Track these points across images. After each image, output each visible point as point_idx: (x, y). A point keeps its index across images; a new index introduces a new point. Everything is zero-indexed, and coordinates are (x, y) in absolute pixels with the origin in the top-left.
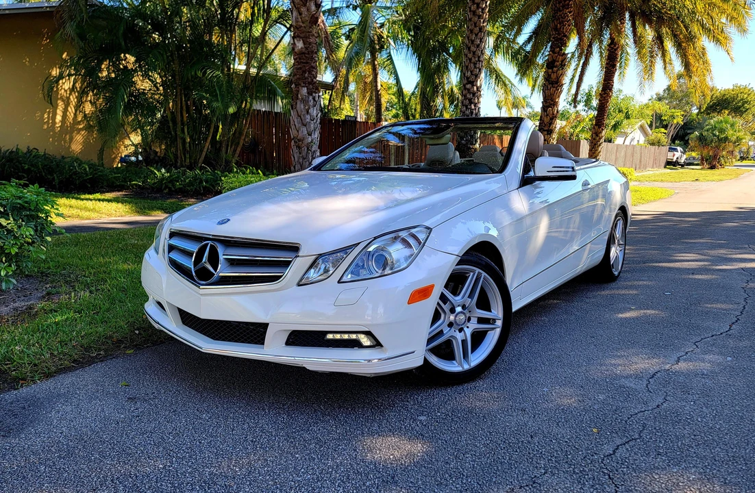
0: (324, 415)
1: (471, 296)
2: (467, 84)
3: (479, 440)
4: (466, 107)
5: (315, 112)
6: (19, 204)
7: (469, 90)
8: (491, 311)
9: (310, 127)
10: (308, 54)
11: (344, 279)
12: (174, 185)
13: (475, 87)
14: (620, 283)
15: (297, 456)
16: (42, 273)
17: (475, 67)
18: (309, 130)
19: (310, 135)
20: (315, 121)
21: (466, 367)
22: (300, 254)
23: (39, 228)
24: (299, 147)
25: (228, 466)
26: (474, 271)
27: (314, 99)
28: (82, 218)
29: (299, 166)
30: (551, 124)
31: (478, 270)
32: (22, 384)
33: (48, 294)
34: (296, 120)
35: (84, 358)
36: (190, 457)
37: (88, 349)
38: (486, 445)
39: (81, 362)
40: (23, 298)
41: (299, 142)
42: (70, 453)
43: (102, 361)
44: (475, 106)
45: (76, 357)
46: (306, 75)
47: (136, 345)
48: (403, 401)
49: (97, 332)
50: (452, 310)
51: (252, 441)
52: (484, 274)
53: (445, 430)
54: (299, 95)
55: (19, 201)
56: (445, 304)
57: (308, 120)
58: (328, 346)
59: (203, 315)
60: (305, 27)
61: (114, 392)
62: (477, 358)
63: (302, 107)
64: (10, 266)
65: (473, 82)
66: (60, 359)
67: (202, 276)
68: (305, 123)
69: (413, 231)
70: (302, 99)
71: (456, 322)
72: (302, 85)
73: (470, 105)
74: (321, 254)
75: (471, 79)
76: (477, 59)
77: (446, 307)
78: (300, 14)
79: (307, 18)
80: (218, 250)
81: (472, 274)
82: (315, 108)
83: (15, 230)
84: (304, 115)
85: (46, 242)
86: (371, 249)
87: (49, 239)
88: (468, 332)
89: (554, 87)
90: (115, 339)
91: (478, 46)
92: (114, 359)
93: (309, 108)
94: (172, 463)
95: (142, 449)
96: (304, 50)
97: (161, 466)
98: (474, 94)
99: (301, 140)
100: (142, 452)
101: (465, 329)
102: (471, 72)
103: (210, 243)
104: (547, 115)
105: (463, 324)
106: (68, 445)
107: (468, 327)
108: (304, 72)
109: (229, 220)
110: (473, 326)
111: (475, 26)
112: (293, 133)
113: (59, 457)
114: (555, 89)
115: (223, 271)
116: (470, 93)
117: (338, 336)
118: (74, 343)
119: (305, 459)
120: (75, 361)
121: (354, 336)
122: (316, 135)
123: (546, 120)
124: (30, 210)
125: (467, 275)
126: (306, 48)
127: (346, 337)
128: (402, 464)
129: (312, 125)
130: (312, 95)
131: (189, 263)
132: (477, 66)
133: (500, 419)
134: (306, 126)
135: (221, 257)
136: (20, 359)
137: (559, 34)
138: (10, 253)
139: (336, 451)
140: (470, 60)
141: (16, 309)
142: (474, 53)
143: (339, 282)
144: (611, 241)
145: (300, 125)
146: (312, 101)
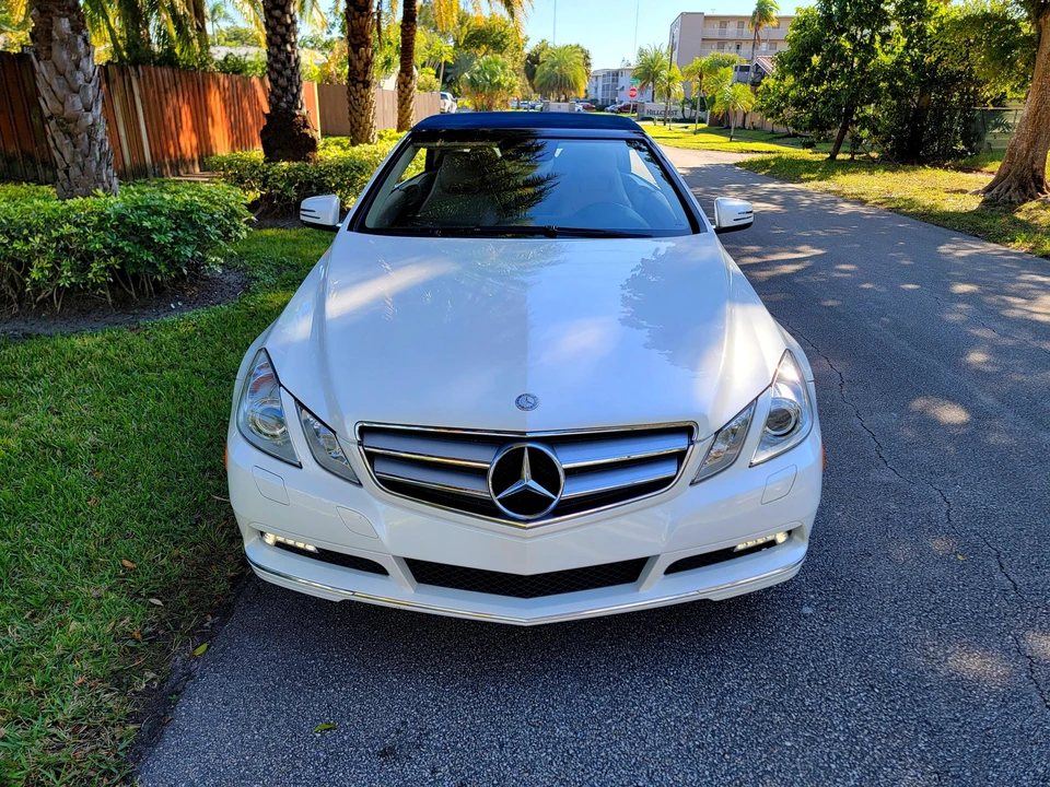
4: (278, 47)
7: (278, 19)
9: (86, 94)
18: (86, 101)
24: (69, 134)
27: (86, 40)
29: (77, 170)
30: (366, 72)
41: (68, 125)
44: (291, 47)
54: (54, 33)
57: (81, 82)
63: (65, 56)
65: (284, 6)
68: (75, 87)
70: (62, 40)
72: (58, 12)
73: (285, 46)
80: (551, 455)
82: (91, 59)
89: (363, 16)
93: (79, 59)
98: (288, 27)
99: (76, 120)
104: (360, 59)
112: (48, 106)
116: (282, 25)
117: (752, 544)
123: (360, 66)
129: (91, 92)
130: (80, 33)
134: (78, 93)
145: (65, 92)
146: (83, 46)
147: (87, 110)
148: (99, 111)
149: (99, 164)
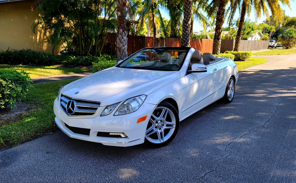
0: (110, 160)
1: (163, 117)
2: (185, 23)
3: (160, 171)
4: (185, 32)
5: (125, 38)
6: (16, 79)
7: (185, 25)
8: (171, 122)
10: (122, 17)
11: (116, 114)
12: (78, 62)
13: (188, 25)
14: (232, 104)
15: (97, 176)
16: (27, 100)
17: (188, 17)
18: (123, 44)
19: (124, 46)
20: (125, 41)
21: (162, 141)
22: (101, 105)
23: (24, 87)
24: (120, 51)
25: (74, 180)
26: (165, 109)
27: (125, 33)
28: (45, 76)
29: (120, 58)
30: (219, 36)
31: (166, 108)
32: (13, 146)
33: (28, 109)
34: (118, 41)
35: (35, 136)
36: (62, 176)
37: (37, 132)
38: (161, 173)
39: (34, 137)
40: (20, 110)
42: (24, 173)
43: (41, 137)
44: (188, 31)
45: (32, 135)
46: (122, 25)
47: (53, 131)
48: (138, 154)
49: (41, 126)
50: (157, 122)
51: (83, 170)
52: (168, 109)
53: (149, 166)
54: (119, 32)
55: (17, 78)
56: (154, 120)
57: (123, 41)
58: (111, 137)
59: (70, 125)
60: (121, 7)
61: (43, 150)
62: (166, 138)
63: (121, 36)
64: (14, 100)
65: (187, 22)
66: (27, 136)
67: (69, 112)
68: (122, 42)
69: (140, 96)
71: (158, 126)
72: (121, 28)
73: (186, 31)
74: (108, 106)
75: (186, 21)
76: (188, 14)
77: (154, 122)
78: (119, 2)
79: (122, 4)
80: (74, 103)
81: (164, 109)
82: (125, 36)
83: (15, 88)
84: (121, 39)
85: (27, 91)
86: (125, 103)
87: (28, 90)
88: (163, 130)
89: (220, 22)
90: (46, 128)
91: (189, 9)
92: (45, 136)
93: (123, 37)
94: (55, 178)
95: (47, 172)
96: (121, 15)
97: (52, 179)
98: (187, 27)
99: (121, 48)
100: (47, 174)
101: (162, 128)
102: (186, 19)
103: (72, 100)
105: (161, 127)
106: (24, 170)
107: (163, 128)
108: (121, 23)
109: (79, 92)
110: (165, 127)
111: (188, 2)
112: (118, 45)
113: (20, 175)
114: (220, 23)
115: (76, 110)
117: (113, 134)
118: (32, 130)
119: (99, 177)
120: (32, 137)
121: (119, 134)
122: (126, 46)
123: (217, 34)
124: (20, 81)
125: (162, 110)
126: (122, 15)
127: (116, 134)
128: (131, 180)
129: (124, 43)
130: (124, 32)
131: (66, 106)
132: (189, 16)
133: (169, 162)
134: (122, 43)
135: (75, 106)
136: (13, 137)
137: (222, 2)
138: (13, 97)
139: (110, 174)
140: (186, 14)
141: (16, 115)
142: (187, 11)
143: (113, 115)
144: (227, 88)
145: (120, 43)
146: (124, 34)
147: (123, 46)
148: (126, 47)
149: (124, 57)
